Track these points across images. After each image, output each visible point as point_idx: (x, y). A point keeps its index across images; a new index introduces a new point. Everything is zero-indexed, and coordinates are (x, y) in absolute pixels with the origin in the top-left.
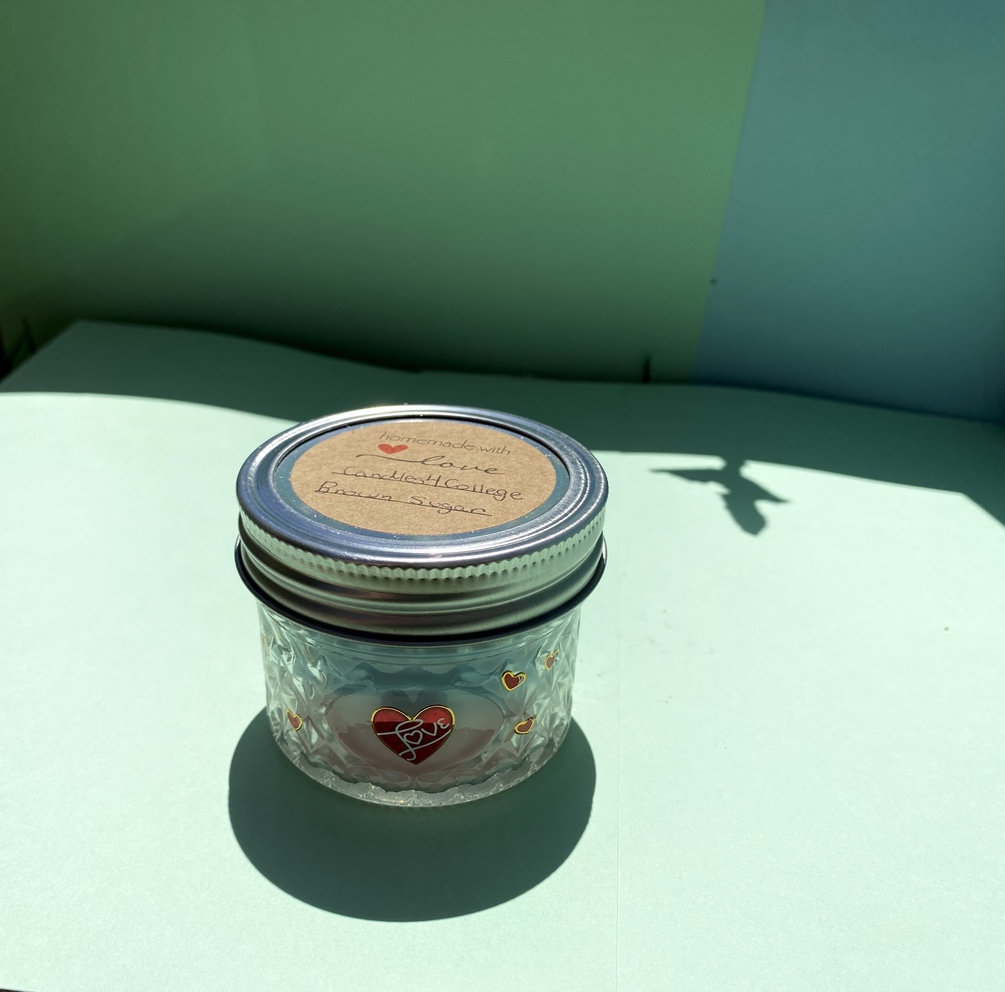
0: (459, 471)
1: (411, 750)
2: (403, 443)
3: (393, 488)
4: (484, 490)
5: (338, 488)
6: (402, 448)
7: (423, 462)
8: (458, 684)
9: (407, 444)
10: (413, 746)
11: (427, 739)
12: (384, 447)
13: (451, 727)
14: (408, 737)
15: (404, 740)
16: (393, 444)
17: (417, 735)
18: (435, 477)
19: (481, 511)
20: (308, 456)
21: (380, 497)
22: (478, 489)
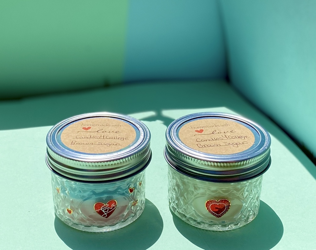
0: (108, 133)
1: (106, 214)
2: (89, 126)
3: (92, 140)
4: (117, 138)
5: (77, 142)
6: (89, 128)
7: (97, 132)
8: (117, 193)
9: (90, 127)
10: (106, 213)
11: (110, 210)
12: (84, 128)
13: (116, 206)
14: (105, 210)
15: (104, 211)
16: (87, 127)
17: (107, 209)
18: (102, 136)
19: (118, 144)
20: (63, 134)
21: (90, 144)
22: (116, 138)
